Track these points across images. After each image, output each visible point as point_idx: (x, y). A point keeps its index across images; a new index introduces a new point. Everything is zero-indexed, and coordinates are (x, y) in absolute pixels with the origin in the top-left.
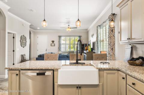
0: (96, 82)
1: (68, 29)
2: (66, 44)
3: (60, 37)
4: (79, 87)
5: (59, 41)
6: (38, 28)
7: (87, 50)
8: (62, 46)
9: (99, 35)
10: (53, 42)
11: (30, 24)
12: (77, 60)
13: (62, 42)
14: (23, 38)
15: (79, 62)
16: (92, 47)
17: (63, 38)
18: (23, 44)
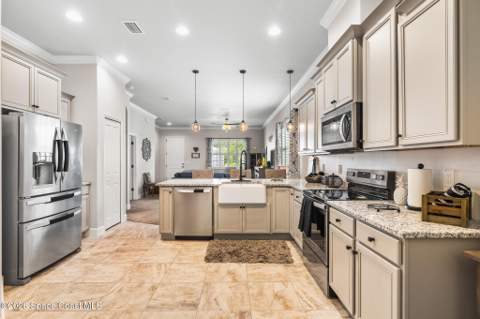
0: (263, 201)
1: (224, 127)
2: (220, 154)
3: (209, 140)
4: (243, 207)
5: (208, 150)
6: (169, 124)
7: (260, 164)
8: (214, 158)
9: (279, 139)
10: (196, 149)
11: (155, 117)
12: (241, 177)
13: (214, 149)
14: (146, 144)
15: (244, 179)
16: (269, 159)
17: (214, 142)
18: (146, 155)
